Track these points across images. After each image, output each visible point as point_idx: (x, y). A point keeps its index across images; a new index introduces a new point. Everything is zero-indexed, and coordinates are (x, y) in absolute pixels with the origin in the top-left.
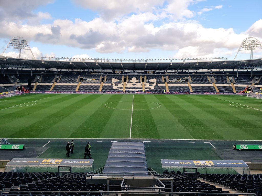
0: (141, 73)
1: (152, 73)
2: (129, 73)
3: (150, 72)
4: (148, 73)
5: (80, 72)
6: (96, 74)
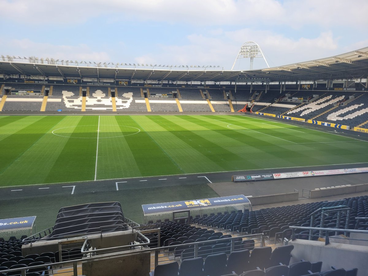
0: (109, 84)
1: (126, 84)
2: (91, 84)
3: (122, 83)
4: (120, 84)
5: (4, 79)
6: (35, 83)
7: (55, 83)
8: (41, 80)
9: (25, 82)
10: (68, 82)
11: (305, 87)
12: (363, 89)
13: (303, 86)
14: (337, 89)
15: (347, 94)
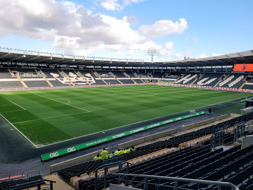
0: (74, 69)
1: (83, 68)
2: (63, 68)
3: (81, 68)
4: (80, 68)
5: (8, 65)
6: (28, 68)
7: (41, 68)
8: (32, 66)
9: (22, 67)
10: (49, 67)
11: (174, 70)
12: (204, 71)
13: (173, 70)
14: (191, 71)
15: (198, 74)
